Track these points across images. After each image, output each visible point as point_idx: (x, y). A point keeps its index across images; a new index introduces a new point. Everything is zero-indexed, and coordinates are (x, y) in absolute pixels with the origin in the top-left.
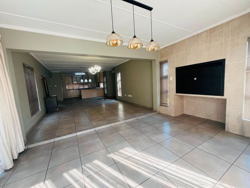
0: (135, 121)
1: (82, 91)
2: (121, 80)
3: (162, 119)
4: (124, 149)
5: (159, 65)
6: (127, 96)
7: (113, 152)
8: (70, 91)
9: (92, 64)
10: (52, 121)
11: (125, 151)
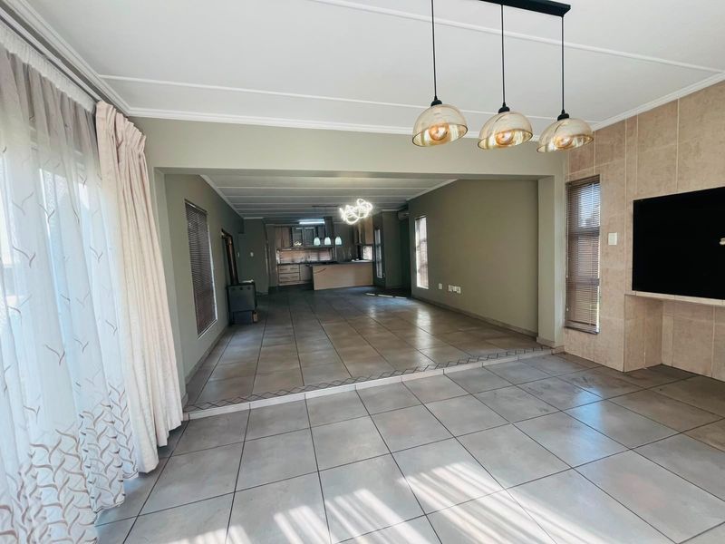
0: (477, 373)
1: (316, 269)
2: (429, 240)
3: (573, 376)
4: (447, 467)
5: (564, 192)
6: (446, 287)
7: (416, 472)
8: (285, 267)
9: (348, 196)
10: (243, 350)
11: (453, 473)
